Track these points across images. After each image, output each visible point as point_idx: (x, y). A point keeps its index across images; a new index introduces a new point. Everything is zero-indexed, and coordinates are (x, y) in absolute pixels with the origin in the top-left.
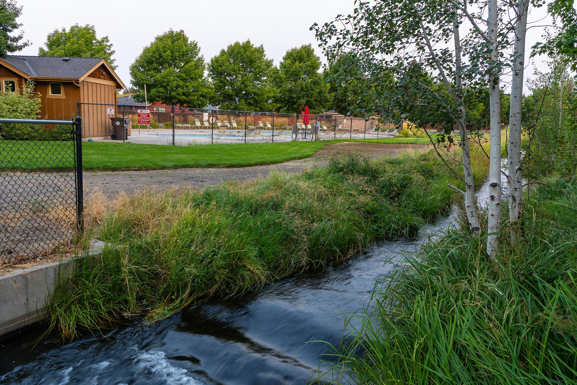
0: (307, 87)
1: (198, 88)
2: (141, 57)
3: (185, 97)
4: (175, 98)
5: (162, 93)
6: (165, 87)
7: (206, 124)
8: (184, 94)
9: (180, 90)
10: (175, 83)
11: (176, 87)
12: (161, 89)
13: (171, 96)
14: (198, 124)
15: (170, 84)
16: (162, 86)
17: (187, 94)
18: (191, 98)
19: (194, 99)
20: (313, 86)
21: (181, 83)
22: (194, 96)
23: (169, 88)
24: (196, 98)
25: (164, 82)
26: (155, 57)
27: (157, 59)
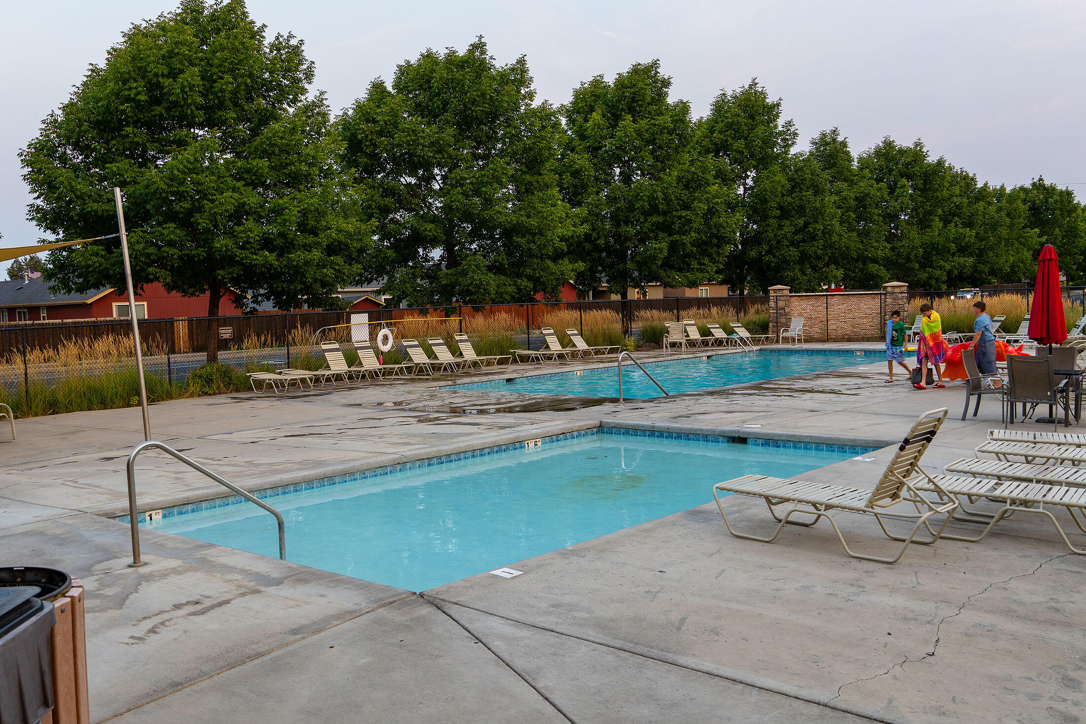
0: (666, 198)
1: (320, 214)
2: (68, 108)
3: (272, 257)
4: (229, 260)
5: (171, 243)
6: (185, 221)
7: (370, 362)
8: (266, 243)
9: (252, 229)
10: (228, 200)
11: (230, 218)
12: (171, 230)
13: (210, 257)
14: (337, 364)
15: (207, 205)
16: (171, 216)
17: (279, 241)
18: (297, 256)
19: (307, 263)
20: (685, 195)
21: (252, 198)
22: (307, 248)
23: (202, 222)
24: (316, 255)
25: (181, 196)
26: (129, 100)
27: (138, 106)
